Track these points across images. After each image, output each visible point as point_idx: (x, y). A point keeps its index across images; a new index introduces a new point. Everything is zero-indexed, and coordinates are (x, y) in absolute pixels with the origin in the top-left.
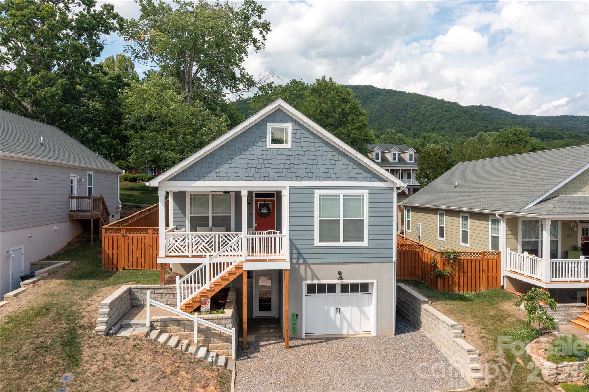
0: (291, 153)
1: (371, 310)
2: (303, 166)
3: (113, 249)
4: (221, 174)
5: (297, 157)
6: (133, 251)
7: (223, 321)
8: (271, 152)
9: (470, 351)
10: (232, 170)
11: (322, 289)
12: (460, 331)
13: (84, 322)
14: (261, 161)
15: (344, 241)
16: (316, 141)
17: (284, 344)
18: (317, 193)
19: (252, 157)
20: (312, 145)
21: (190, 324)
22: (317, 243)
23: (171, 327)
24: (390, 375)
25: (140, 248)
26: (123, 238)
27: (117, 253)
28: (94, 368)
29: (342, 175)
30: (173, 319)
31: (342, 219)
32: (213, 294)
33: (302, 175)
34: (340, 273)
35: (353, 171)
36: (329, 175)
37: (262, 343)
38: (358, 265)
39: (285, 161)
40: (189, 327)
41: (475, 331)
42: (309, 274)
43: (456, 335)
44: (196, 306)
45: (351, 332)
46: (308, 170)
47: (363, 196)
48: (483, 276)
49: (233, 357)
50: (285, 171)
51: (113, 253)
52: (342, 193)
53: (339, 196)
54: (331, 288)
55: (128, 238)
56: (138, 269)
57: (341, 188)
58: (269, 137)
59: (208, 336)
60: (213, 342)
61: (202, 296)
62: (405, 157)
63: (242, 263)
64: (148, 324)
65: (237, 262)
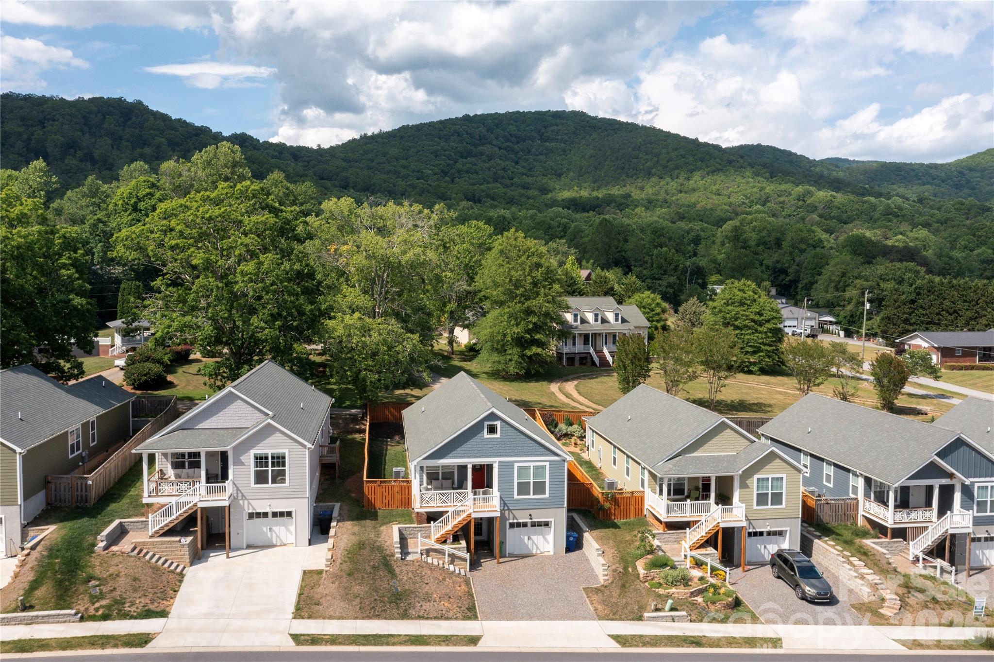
0: (499, 440)
1: (550, 537)
2: (507, 448)
3: (372, 495)
4: (456, 455)
5: (503, 443)
6: (385, 496)
7: (461, 550)
8: (487, 441)
9: (603, 565)
10: (463, 452)
11: (519, 525)
12: (601, 552)
13: (388, 552)
14: (481, 446)
15: (534, 494)
16: (516, 432)
17: (496, 561)
18: (516, 465)
19: (475, 443)
20: (513, 434)
21: (442, 551)
22: (516, 497)
23: (431, 553)
24: (558, 579)
25: (390, 494)
26: (378, 488)
27: (375, 499)
28: (405, 578)
29: (532, 453)
30: (432, 549)
32: (453, 532)
33: (507, 455)
34: (530, 515)
35: (538, 451)
36: (524, 453)
37: (482, 561)
38: (542, 510)
39: (496, 446)
40: (442, 553)
41: (610, 552)
42: (511, 516)
43: (599, 555)
44: (443, 539)
45: (538, 552)
46: (511, 451)
47: (546, 466)
48: (632, 508)
49: (468, 570)
50: (496, 451)
51: (373, 499)
52: (532, 465)
53: (530, 466)
54: (525, 525)
55: (382, 487)
56: (389, 508)
57: (532, 461)
58: (486, 430)
59: (453, 558)
60: (457, 562)
61: (447, 533)
62: (610, 316)
63: (472, 514)
64: (420, 552)
65: (470, 513)
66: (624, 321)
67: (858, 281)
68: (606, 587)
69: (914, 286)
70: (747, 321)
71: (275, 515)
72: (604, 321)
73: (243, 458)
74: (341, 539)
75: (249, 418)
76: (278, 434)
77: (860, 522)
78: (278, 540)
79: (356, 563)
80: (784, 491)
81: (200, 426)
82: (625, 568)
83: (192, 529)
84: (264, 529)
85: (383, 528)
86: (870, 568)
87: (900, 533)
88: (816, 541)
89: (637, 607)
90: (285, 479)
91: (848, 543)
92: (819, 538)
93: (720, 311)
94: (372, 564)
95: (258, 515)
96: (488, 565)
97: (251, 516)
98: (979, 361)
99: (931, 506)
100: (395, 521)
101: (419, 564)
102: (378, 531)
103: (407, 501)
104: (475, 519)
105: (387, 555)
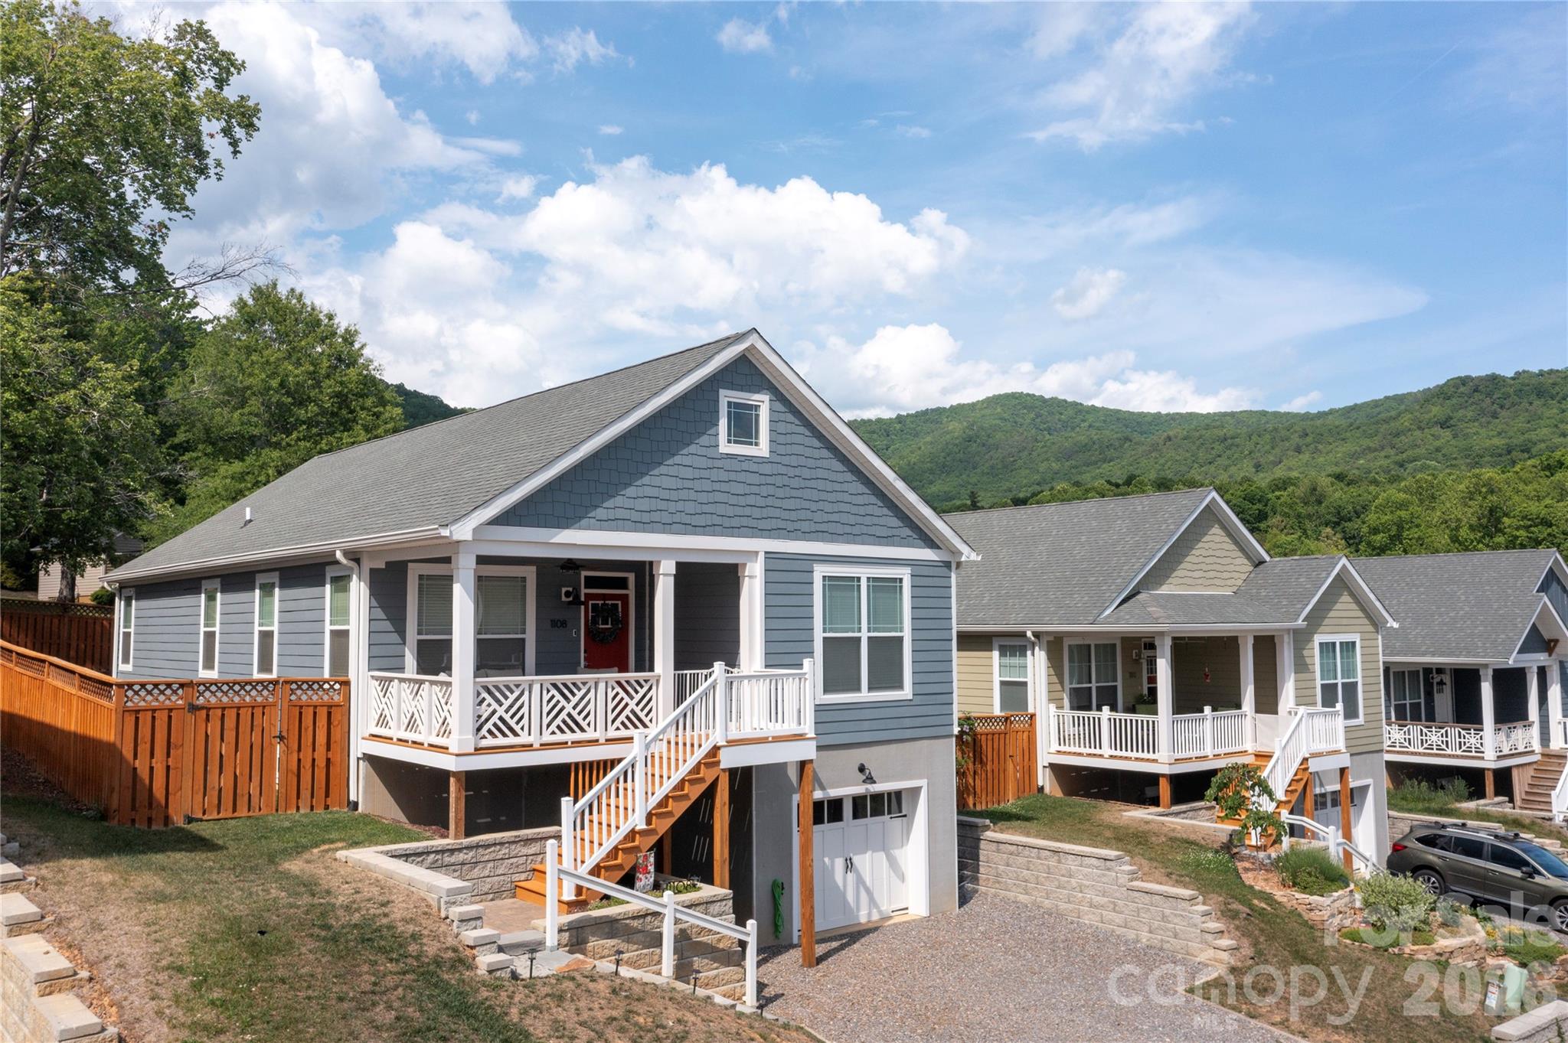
0: (767, 469)
1: (910, 853)
2: (793, 504)
3: (152, 755)
4: (620, 513)
5: (779, 480)
6: (221, 756)
7: (715, 908)
8: (727, 464)
10: (644, 505)
11: (818, 813)
12: (1132, 868)
14: (707, 485)
15: (870, 689)
16: (816, 443)
18: (820, 571)
20: (808, 452)
21: (640, 927)
22: (820, 696)
25: (244, 745)
26: (190, 718)
27: (168, 767)
29: (865, 530)
30: (601, 918)
31: (864, 635)
33: (790, 526)
34: (862, 769)
35: (882, 521)
36: (840, 529)
38: (894, 747)
39: (755, 489)
40: (640, 937)
44: (620, 873)
45: (875, 917)
46: (803, 515)
47: (901, 580)
48: (1011, 765)
49: (752, 999)
50: (757, 513)
51: (152, 768)
52: (864, 573)
53: (859, 579)
54: (838, 808)
55: (208, 715)
56: (236, 815)
57: (865, 561)
58: (723, 423)
60: (704, 968)
61: (627, 846)
63: (716, 749)
64: (551, 939)
65: (707, 747)
74: (96, 926)
82: (1243, 901)
85: (295, 864)
99: (1530, 718)
100: (332, 842)
101: (602, 986)
102: (286, 875)
103: (320, 774)
104: (733, 772)
105: (438, 962)
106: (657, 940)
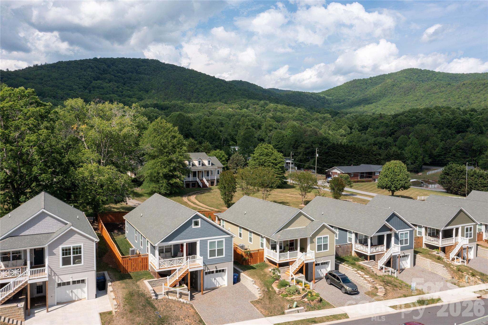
0: (200, 229)
1: (226, 277)
2: (204, 233)
3: (125, 265)
4: (178, 238)
5: (202, 230)
6: (133, 265)
7: (185, 289)
8: (194, 229)
9: (258, 289)
10: (181, 237)
12: (254, 282)
14: (191, 233)
15: (217, 256)
16: (208, 224)
17: (201, 293)
18: (209, 241)
19: (188, 232)
23: (170, 293)
24: (236, 299)
25: (136, 263)
26: (129, 260)
27: (127, 266)
28: (162, 309)
29: (216, 234)
32: (179, 280)
33: (204, 236)
34: (216, 267)
35: (220, 232)
36: (212, 235)
37: (195, 294)
38: (222, 264)
39: (198, 232)
41: (258, 281)
42: (206, 268)
43: (253, 284)
44: (174, 285)
45: (219, 286)
46: (206, 234)
47: (223, 240)
48: (258, 258)
49: (190, 300)
50: (198, 235)
52: (216, 240)
54: (213, 272)
55: (131, 260)
56: (135, 271)
57: (216, 239)
58: (193, 224)
59: (181, 294)
60: (183, 296)
61: (176, 281)
62: (206, 162)
63: (188, 269)
64: (163, 294)
65: (187, 269)
66: (212, 164)
67: (303, 144)
68: (261, 300)
69: (327, 146)
70: (270, 163)
71: (74, 282)
72: (203, 165)
73: (55, 251)
74: (118, 292)
75: (55, 226)
76: (76, 235)
77: (353, 254)
78: (76, 297)
79: (133, 304)
80: (328, 243)
81: (23, 234)
82: (268, 289)
83: (20, 298)
84: (68, 292)
85: (138, 283)
86: (367, 275)
87: (373, 258)
88: (340, 265)
89: (280, 308)
90: (81, 261)
91: (353, 265)
92: (340, 263)
93: (257, 159)
94: (141, 304)
95: (64, 284)
96: (198, 296)
97: (59, 285)
98: (360, 178)
99: (383, 244)
100: (144, 278)
101: (165, 300)
102: (137, 285)
103: (145, 266)
104: (191, 272)
105: (148, 298)
106: (176, 293)
